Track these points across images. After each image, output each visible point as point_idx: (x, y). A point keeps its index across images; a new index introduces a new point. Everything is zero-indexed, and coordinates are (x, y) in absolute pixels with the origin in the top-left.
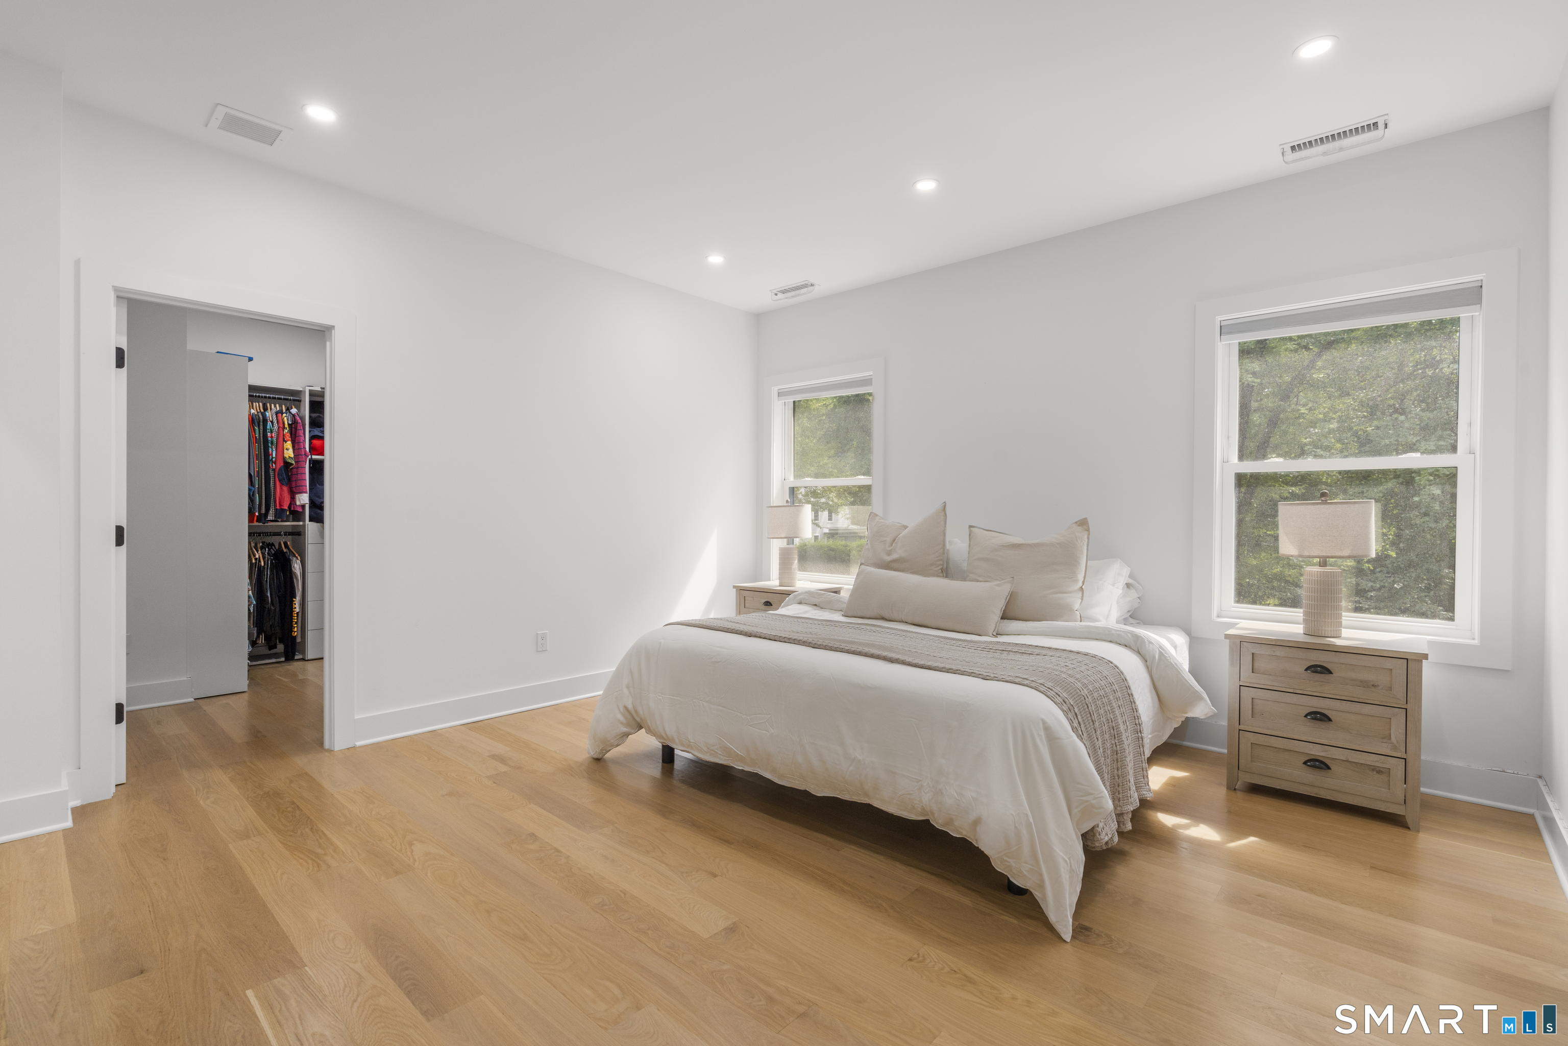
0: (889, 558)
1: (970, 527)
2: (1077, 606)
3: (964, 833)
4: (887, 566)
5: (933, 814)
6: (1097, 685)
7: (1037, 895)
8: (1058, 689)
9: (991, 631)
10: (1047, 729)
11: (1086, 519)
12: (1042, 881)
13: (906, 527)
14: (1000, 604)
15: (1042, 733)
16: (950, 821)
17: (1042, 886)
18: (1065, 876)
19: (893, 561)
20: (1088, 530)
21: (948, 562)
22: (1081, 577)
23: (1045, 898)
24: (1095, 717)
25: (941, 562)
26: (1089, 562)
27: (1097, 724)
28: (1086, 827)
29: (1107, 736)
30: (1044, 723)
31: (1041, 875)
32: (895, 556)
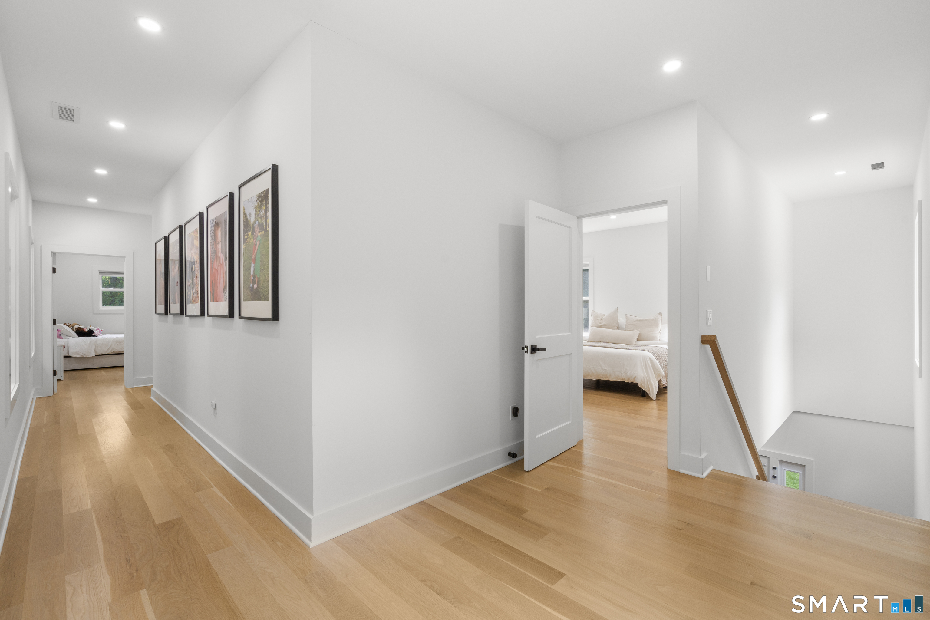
0: (601, 325)
1: (626, 315)
2: (658, 337)
3: (632, 381)
4: (600, 327)
5: (624, 379)
6: (662, 352)
7: (648, 392)
8: (652, 352)
9: (634, 344)
10: (650, 358)
11: (661, 312)
12: (649, 389)
13: (605, 315)
14: (636, 337)
15: (649, 359)
16: (629, 379)
17: (649, 390)
18: (654, 387)
19: (602, 325)
20: (662, 316)
21: (619, 326)
22: (659, 329)
23: (650, 393)
24: (661, 358)
25: (617, 326)
26: (662, 325)
27: (662, 360)
28: (659, 379)
29: (664, 363)
30: (649, 357)
31: (649, 388)
32: (602, 324)
